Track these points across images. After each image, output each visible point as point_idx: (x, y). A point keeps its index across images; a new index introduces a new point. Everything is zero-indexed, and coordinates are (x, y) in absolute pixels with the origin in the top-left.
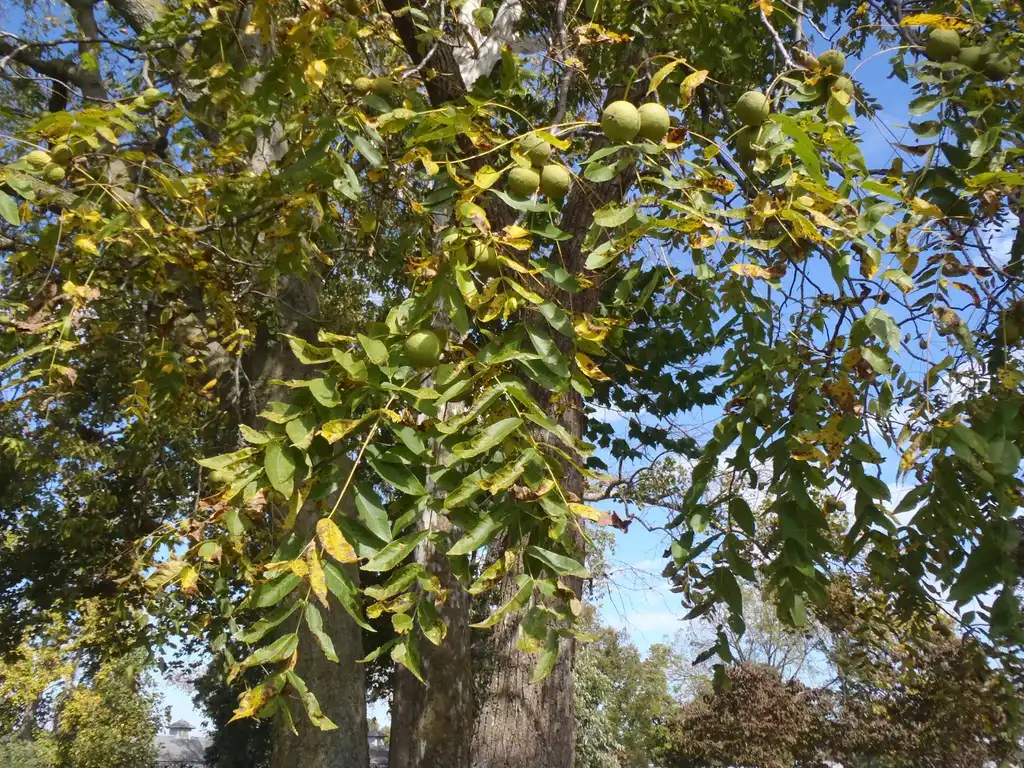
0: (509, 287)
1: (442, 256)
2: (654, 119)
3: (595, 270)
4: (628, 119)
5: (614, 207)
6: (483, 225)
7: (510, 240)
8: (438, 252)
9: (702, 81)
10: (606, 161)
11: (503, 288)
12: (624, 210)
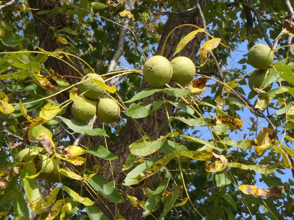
0: (67, 195)
1: (12, 171)
2: (183, 70)
3: (131, 186)
4: (162, 70)
5: (147, 140)
6: (49, 145)
7: (70, 158)
8: (9, 168)
9: (216, 46)
10: (144, 102)
11: (62, 195)
12: (155, 142)
